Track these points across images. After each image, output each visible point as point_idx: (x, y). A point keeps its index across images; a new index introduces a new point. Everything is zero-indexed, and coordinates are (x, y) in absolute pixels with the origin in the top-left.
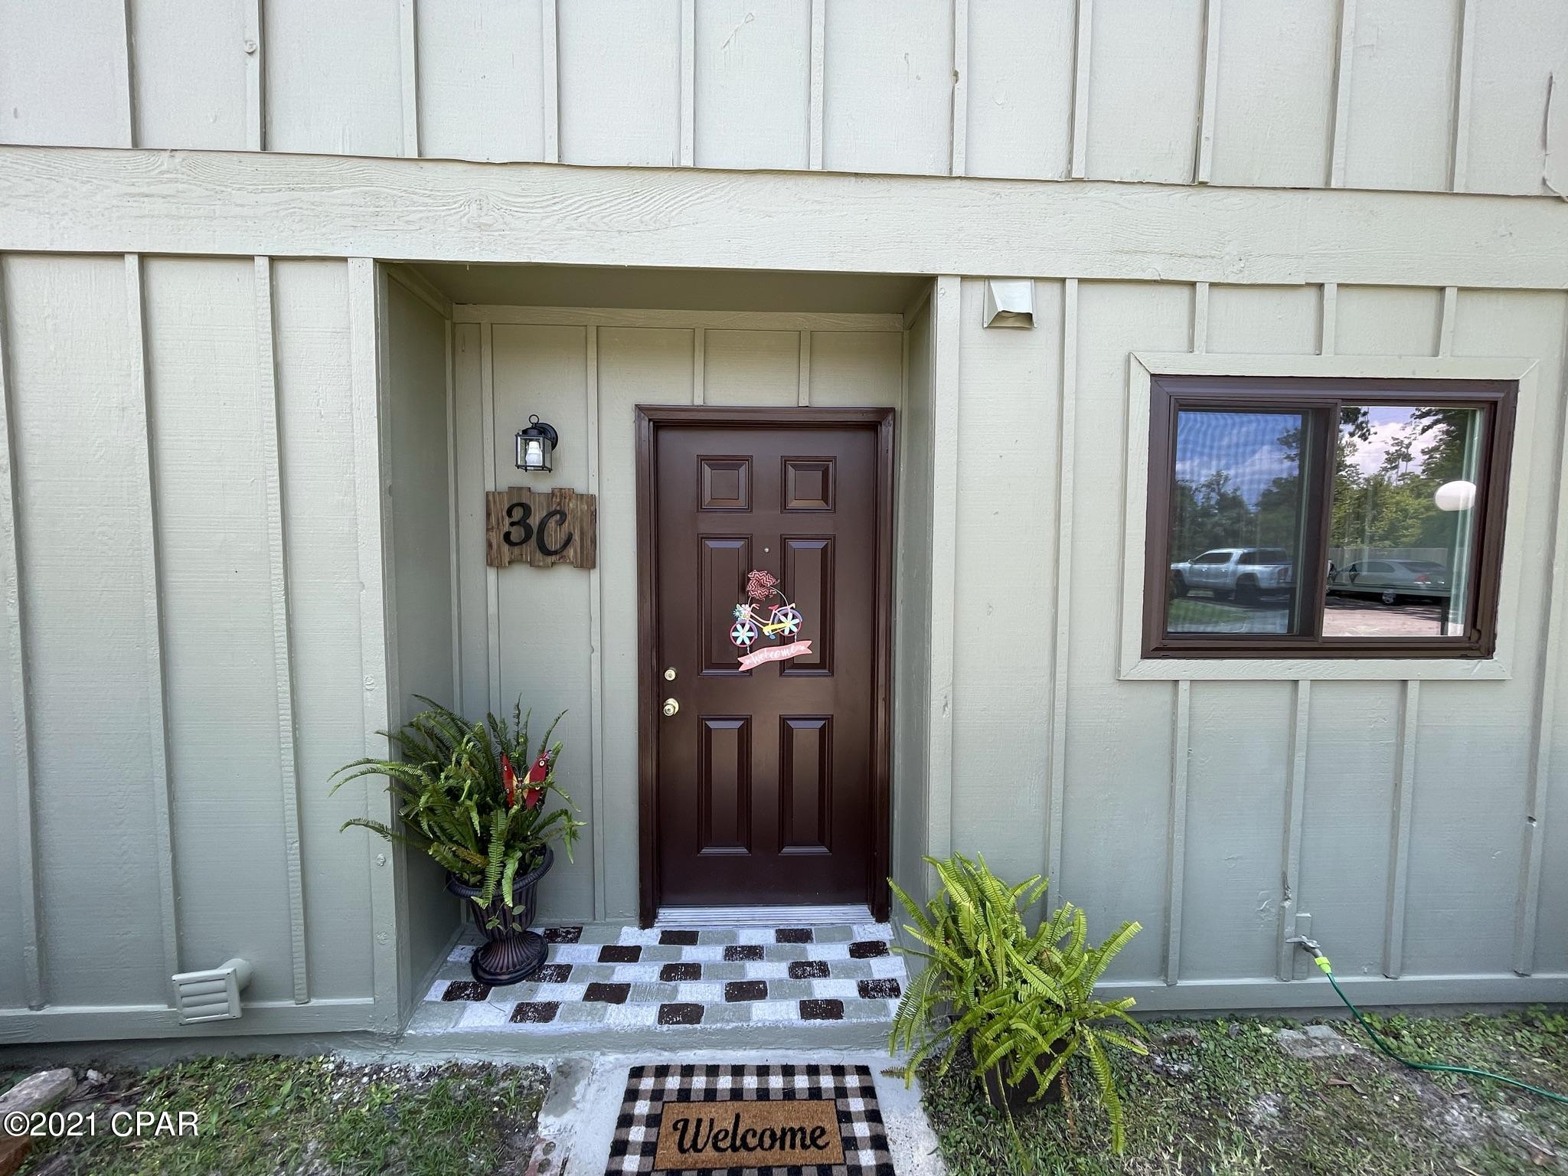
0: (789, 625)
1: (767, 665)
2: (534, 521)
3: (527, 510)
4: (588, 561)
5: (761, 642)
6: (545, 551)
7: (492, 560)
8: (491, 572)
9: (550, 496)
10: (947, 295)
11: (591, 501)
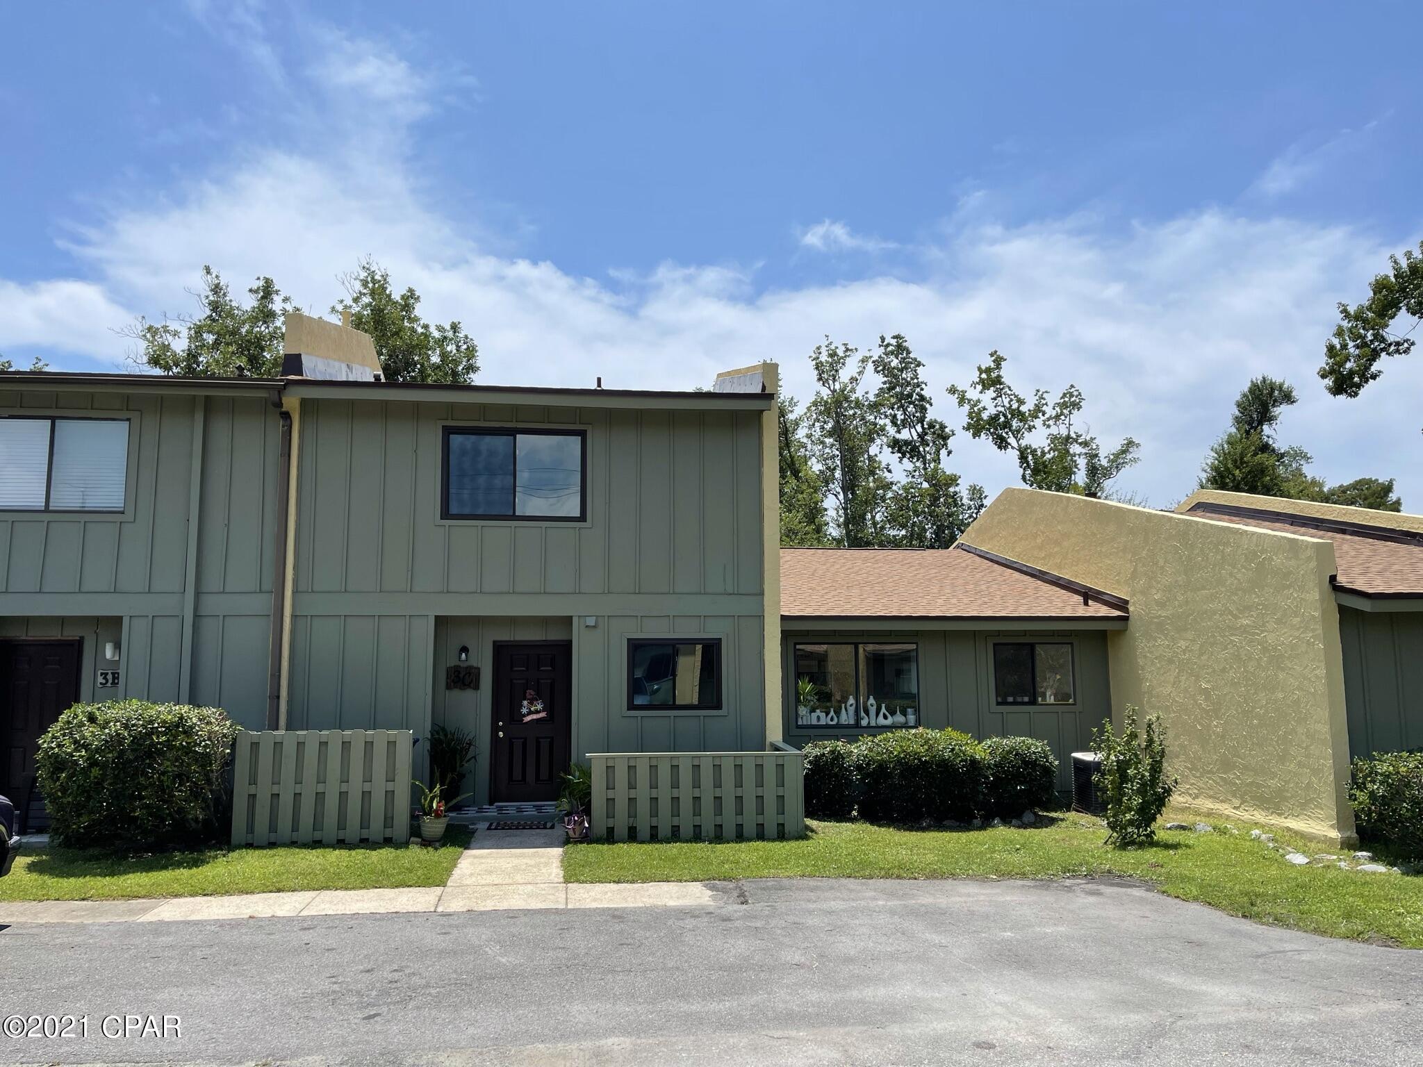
0: (539, 707)
1: (533, 720)
2: (461, 676)
3: (459, 672)
4: (477, 687)
5: (530, 713)
6: (465, 685)
7: (448, 687)
8: (447, 692)
9: (467, 668)
10: (575, 620)
11: (478, 669)
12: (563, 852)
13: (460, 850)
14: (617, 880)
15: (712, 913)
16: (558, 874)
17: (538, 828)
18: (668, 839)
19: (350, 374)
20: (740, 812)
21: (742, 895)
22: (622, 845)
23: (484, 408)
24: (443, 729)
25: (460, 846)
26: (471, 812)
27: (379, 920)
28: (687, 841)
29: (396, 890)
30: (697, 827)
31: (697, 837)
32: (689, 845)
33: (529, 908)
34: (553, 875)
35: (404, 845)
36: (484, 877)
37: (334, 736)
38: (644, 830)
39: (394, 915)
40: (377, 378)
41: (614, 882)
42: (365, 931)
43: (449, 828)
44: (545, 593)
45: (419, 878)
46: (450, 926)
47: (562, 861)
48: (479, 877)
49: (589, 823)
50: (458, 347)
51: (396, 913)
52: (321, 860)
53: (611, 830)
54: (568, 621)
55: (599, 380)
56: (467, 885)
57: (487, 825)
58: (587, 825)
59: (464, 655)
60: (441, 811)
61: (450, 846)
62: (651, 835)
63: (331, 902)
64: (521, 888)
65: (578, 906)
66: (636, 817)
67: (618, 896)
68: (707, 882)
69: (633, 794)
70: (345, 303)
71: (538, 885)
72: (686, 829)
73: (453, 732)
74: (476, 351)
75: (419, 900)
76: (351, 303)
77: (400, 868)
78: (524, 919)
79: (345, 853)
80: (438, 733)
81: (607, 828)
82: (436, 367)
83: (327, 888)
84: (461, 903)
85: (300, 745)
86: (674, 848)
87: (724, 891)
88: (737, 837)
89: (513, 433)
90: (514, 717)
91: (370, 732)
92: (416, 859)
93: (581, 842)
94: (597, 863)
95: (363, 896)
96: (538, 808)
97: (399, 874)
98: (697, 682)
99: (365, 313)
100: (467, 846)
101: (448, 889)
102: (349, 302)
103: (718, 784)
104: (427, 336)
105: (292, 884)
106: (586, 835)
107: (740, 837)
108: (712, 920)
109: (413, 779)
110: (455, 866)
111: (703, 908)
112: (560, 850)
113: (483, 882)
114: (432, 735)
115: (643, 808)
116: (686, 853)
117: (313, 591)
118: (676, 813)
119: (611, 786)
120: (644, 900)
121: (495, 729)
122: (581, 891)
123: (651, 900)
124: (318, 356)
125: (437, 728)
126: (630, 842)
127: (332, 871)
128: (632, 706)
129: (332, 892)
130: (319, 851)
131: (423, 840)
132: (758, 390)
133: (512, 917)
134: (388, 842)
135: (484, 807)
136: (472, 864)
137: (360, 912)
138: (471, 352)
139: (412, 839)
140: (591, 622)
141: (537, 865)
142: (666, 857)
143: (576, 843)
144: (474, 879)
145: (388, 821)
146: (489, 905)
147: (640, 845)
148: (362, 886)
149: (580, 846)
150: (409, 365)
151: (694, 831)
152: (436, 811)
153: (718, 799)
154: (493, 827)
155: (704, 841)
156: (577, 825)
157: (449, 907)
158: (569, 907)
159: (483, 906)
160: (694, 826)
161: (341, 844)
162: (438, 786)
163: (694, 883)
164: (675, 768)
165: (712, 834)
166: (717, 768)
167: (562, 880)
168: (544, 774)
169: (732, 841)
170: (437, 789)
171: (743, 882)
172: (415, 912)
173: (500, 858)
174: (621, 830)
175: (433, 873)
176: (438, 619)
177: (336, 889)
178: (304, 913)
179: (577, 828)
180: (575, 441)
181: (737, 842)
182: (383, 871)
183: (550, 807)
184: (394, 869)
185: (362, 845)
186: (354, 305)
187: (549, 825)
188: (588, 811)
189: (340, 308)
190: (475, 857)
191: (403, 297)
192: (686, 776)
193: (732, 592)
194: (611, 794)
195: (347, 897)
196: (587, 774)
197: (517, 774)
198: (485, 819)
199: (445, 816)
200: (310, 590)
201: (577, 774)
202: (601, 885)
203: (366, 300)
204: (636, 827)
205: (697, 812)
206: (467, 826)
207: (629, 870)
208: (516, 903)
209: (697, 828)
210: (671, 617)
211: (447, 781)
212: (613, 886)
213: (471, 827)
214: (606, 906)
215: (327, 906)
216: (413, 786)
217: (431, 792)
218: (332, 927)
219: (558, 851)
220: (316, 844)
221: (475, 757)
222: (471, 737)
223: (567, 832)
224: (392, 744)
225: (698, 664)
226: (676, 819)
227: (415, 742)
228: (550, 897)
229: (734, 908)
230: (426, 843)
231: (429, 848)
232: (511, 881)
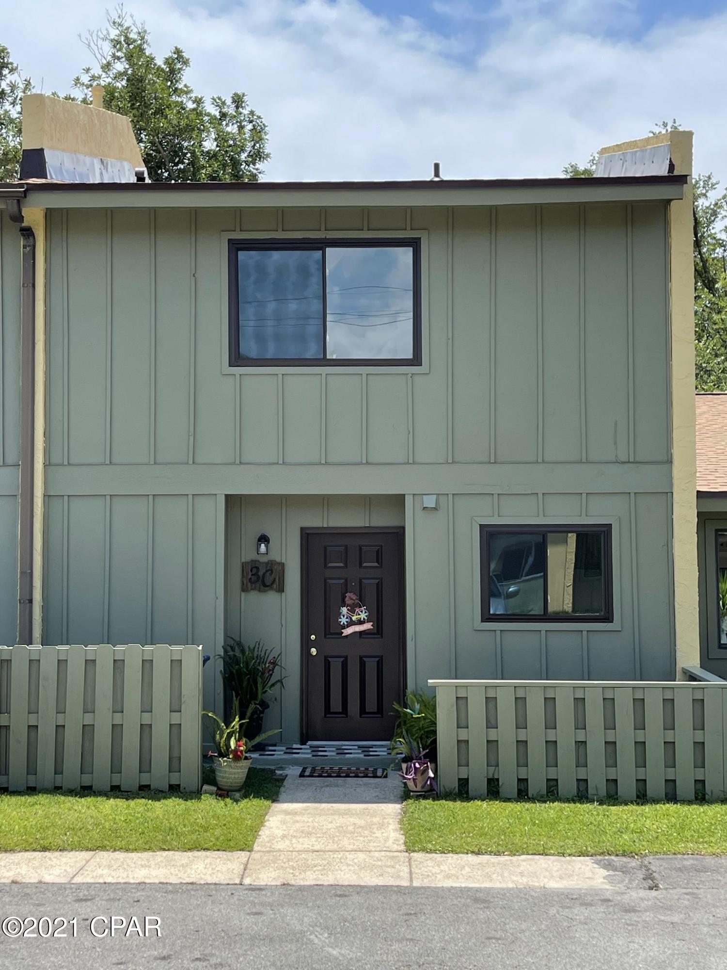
0: (363, 616)
1: (354, 633)
2: (261, 574)
3: (258, 569)
4: (281, 590)
5: (351, 623)
6: (265, 586)
7: (244, 589)
8: (243, 594)
9: (267, 563)
10: (409, 501)
11: (282, 565)
12: (402, 809)
13: (267, 803)
14: (476, 850)
15: (608, 900)
16: (397, 840)
17: (366, 776)
18: (542, 797)
19: (104, 172)
20: (641, 762)
21: (649, 877)
22: (479, 803)
23: (281, 212)
24: (239, 644)
25: (266, 798)
26: (279, 753)
27: (171, 892)
28: (567, 800)
29: (189, 854)
30: (583, 782)
31: (582, 795)
32: (572, 805)
33: (363, 884)
34: (391, 841)
35: (195, 794)
36: (301, 840)
37: (103, 653)
38: (509, 784)
39: (190, 887)
40: (140, 177)
41: (473, 852)
42: (155, 907)
43: (252, 773)
44: (367, 463)
45: (217, 839)
46: (262, 904)
47: (401, 822)
48: (294, 841)
49: (435, 772)
50: (241, 128)
51: (192, 883)
52: (93, 812)
53: (464, 783)
54: (399, 501)
55: (437, 166)
56: (280, 851)
57: (298, 770)
58: (432, 775)
59: (263, 546)
60: (241, 752)
61: (254, 797)
62: (519, 790)
63: (110, 867)
64: (350, 856)
65: (426, 883)
66: (497, 766)
67: (479, 872)
68: (599, 858)
69: (493, 735)
70: (92, 72)
71: (372, 854)
72: (568, 785)
73: (252, 647)
74: (266, 134)
75: (219, 868)
76: (100, 72)
77: (192, 826)
78: (356, 898)
79: (121, 803)
80: (233, 649)
81: (459, 779)
82: (212, 156)
83: (103, 848)
84: (274, 874)
85: (62, 664)
86: (552, 810)
87: (624, 870)
88: (638, 797)
89: (321, 245)
90: (331, 630)
91: (148, 648)
92: (211, 814)
93: (425, 797)
94: (448, 826)
95: (148, 860)
96: (365, 750)
97: (192, 832)
98: (570, 582)
99: (119, 85)
100: (274, 797)
101: (254, 855)
102: (97, 71)
103: (610, 724)
104: (198, 113)
105: (61, 843)
106: (432, 790)
107: (642, 797)
108: (611, 909)
109: (204, 709)
110: (262, 824)
111: (594, 892)
112: (398, 806)
113: (299, 847)
114: (226, 651)
115: (508, 754)
116: (568, 817)
117: (69, 464)
118: (552, 761)
119: (463, 724)
120: (515, 878)
121: (305, 644)
122: (430, 863)
123: (525, 880)
124: (63, 150)
125: (232, 642)
126: (490, 800)
127: (107, 825)
128: (487, 617)
129: (110, 853)
130: (89, 799)
131: (219, 789)
132: (663, 171)
133: (340, 896)
134: (174, 790)
135: (295, 746)
136: (283, 822)
137: (147, 881)
138: (258, 133)
139: (205, 787)
140: (430, 502)
141: (369, 827)
142: (541, 821)
143: (418, 797)
144: (287, 842)
145: (174, 763)
146: (309, 878)
147: (504, 804)
148: (147, 847)
149: (424, 803)
150: (177, 153)
151: (578, 788)
152: (235, 751)
153: (611, 745)
154: (307, 773)
155: (592, 801)
156: (419, 774)
157: (258, 878)
158: (416, 884)
159: (303, 879)
160: (578, 780)
161: (116, 791)
162: (237, 719)
163: (582, 858)
164: (550, 702)
165: (603, 792)
166: (609, 702)
167: (403, 848)
168: (371, 705)
169: (632, 803)
170: (236, 723)
171: (650, 858)
172: (215, 884)
173: (320, 815)
174: (478, 783)
175: (235, 832)
176: (230, 499)
177: (115, 850)
178: (78, 880)
179: (419, 778)
180: (405, 255)
181: (638, 804)
182: (170, 829)
183: (380, 749)
184: (185, 826)
185: (142, 793)
186: (104, 75)
187: (379, 772)
188: (432, 756)
189: (85, 79)
190: (287, 813)
191: (167, 61)
192: (565, 712)
193: (625, 459)
194: (463, 735)
195: (129, 861)
196: (430, 706)
197: (336, 705)
198: (295, 762)
199: (246, 758)
200: (66, 463)
201: (417, 707)
202: (455, 856)
203: (120, 66)
204: (498, 780)
205: (581, 762)
206: (273, 772)
207: (492, 837)
208: (346, 876)
209: (581, 783)
210: (540, 496)
211: (248, 714)
212: (471, 858)
213: (278, 772)
214: (463, 885)
215: (105, 871)
216: (205, 717)
217: (227, 728)
218: (114, 900)
219: (393, 809)
220: (86, 791)
221: (280, 681)
222: (275, 654)
223: (405, 784)
224: (176, 664)
225: (572, 557)
226: (552, 770)
227: (206, 660)
228: (389, 870)
229: (639, 895)
230: (223, 793)
231: (228, 800)
232: (335, 847)
